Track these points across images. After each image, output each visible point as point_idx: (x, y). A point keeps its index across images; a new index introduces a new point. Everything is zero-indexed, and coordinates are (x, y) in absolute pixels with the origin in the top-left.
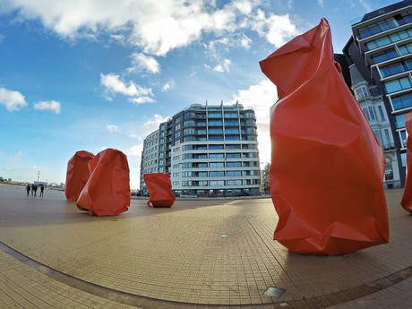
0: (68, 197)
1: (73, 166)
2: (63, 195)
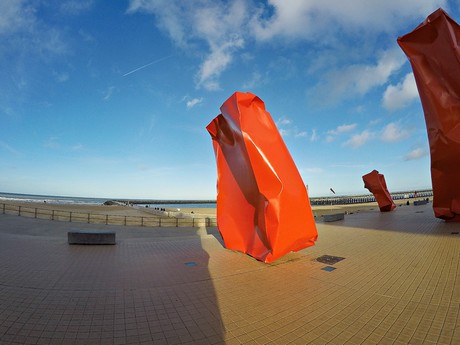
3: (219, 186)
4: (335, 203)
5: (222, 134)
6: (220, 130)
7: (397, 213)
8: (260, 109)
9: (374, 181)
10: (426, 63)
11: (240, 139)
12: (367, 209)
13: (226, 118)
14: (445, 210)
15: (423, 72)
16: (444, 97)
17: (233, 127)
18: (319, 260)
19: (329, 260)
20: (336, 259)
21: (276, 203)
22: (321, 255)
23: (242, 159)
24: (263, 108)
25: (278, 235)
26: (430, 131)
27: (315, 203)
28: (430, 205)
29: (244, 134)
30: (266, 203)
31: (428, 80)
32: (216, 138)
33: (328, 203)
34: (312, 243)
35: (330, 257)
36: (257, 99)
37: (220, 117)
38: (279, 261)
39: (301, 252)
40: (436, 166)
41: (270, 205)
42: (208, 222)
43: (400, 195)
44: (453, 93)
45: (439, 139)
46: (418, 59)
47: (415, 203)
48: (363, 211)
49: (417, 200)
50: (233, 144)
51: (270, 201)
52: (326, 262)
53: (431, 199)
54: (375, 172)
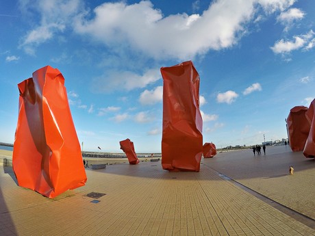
0: (293, 149)
1: (291, 122)
2: (288, 148)
3: (17, 134)
4: (100, 156)
5: (28, 93)
6: (28, 90)
7: (140, 166)
8: (60, 83)
9: (127, 146)
10: (172, 85)
11: (40, 101)
12: (121, 162)
13: (35, 82)
14: (169, 165)
15: (169, 89)
16: (176, 105)
17: (37, 90)
18: (89, 195)
19: (95, 196)
20: (99, 195)
21: (57, 154)
22: (90, 192)
23: (38, 116)
24: (63, 83)
25: (58, 178)
26: (164, 121)
27: (87, 156)
28: (160, 162)
29: (44, 99)
30: (51, 153)
31: (170, 94)
32: (23, 95)
33: (96, 156)
34: (83, 184)
35: (96, 194)
36: (60, 76)
37: (31, 80)
38: (60, 197)
39: (76, 190)
40: (165, 141)
41: (53, 154)
42: (6, 161)
43: (143, 155)
44: (182, 104)
45: (169, 127)
46: (168, 82)
47: (151, 161)
48: (119, 164)
49: (154, 158)
50: (34, 103)
51: (54, 152)
52: (94, 197)
53: (161, 158)
54: (128, 140)
